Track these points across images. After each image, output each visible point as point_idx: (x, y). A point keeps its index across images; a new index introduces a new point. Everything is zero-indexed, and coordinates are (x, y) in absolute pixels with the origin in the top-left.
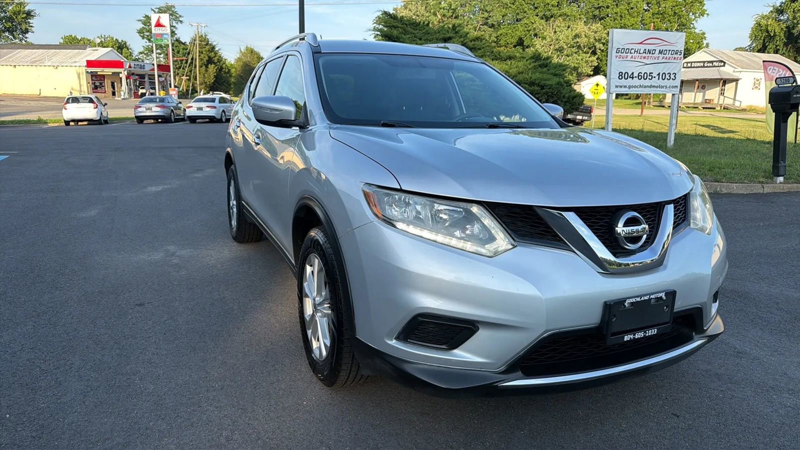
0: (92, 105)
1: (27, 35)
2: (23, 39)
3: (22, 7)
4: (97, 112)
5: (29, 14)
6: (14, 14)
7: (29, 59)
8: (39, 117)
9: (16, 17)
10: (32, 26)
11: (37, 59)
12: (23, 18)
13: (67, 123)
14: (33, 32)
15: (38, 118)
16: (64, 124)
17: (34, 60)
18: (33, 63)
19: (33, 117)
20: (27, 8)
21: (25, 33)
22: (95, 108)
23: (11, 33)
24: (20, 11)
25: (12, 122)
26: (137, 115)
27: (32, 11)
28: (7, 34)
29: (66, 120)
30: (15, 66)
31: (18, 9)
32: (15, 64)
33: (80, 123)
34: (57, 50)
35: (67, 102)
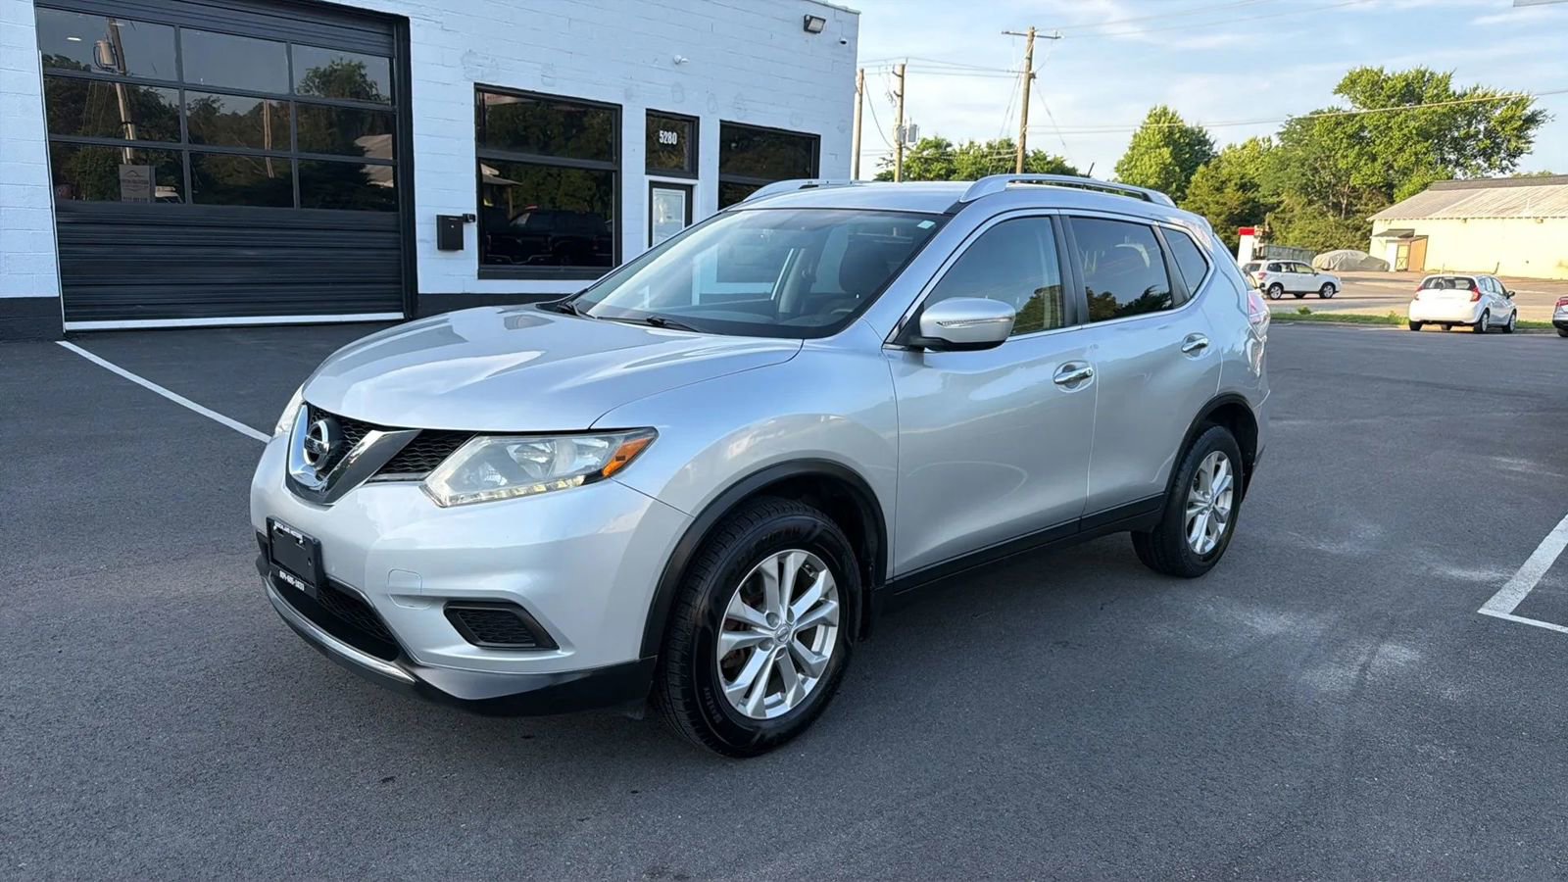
0: (1470, 294)
1: (1516, 161)
2: (1507, 167)
3: (1520, 108)
4: (1476, 308)
5: (1532, 120)
6: (1502, 123)
7: (1495, 205)
8: (1392, 312)
9: (1503, 129)
10: (1530, 142)
11: (1511, 205)
12: (1514, 129)
13: (1416, 326)
14: (1531, 153)
15: (1389, 314)
16: (1408, 328)
17: (1504, 207)
18: (1500, 214)
19: (1382, 312)
20: (1528, 112)
21: (1515, 157)
22: (1472, 301)
23: (1488, 158)
24: (1512, 117)
25: (1343, 318)
26: (1557, 319)
27: (1541, 112)
28: (1480, 161)
29: (1413, 319)
30: (1465, 219)
31: (1510, 114)
32: (1465, 217)
33: (1454, 328)
34: (1558, 186)
35: (1425, 287)
